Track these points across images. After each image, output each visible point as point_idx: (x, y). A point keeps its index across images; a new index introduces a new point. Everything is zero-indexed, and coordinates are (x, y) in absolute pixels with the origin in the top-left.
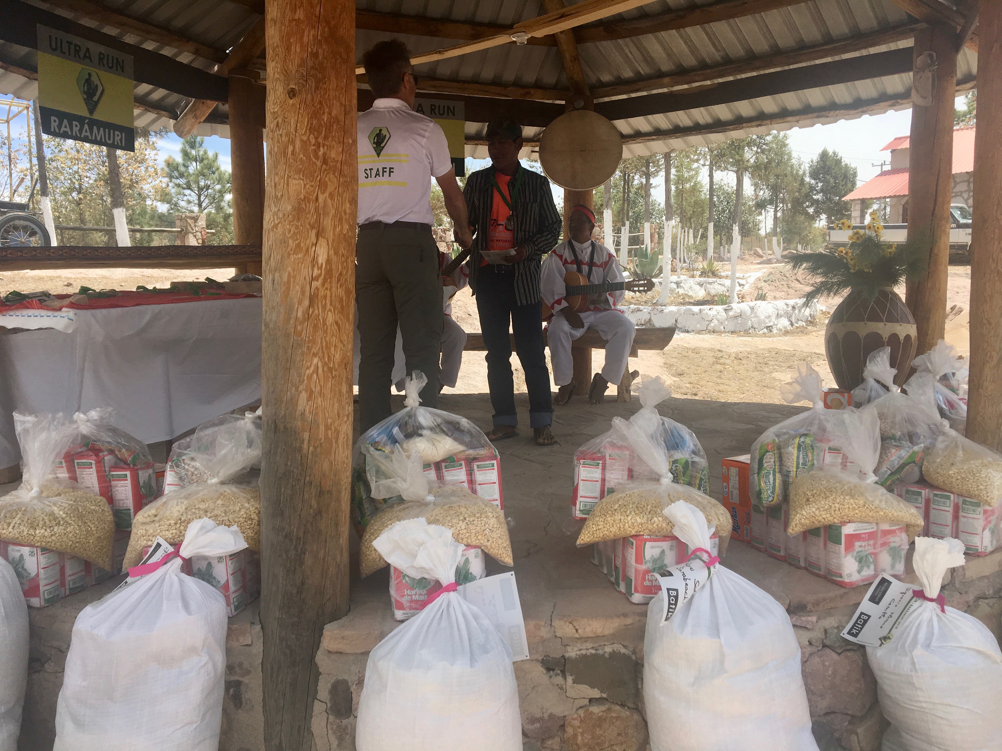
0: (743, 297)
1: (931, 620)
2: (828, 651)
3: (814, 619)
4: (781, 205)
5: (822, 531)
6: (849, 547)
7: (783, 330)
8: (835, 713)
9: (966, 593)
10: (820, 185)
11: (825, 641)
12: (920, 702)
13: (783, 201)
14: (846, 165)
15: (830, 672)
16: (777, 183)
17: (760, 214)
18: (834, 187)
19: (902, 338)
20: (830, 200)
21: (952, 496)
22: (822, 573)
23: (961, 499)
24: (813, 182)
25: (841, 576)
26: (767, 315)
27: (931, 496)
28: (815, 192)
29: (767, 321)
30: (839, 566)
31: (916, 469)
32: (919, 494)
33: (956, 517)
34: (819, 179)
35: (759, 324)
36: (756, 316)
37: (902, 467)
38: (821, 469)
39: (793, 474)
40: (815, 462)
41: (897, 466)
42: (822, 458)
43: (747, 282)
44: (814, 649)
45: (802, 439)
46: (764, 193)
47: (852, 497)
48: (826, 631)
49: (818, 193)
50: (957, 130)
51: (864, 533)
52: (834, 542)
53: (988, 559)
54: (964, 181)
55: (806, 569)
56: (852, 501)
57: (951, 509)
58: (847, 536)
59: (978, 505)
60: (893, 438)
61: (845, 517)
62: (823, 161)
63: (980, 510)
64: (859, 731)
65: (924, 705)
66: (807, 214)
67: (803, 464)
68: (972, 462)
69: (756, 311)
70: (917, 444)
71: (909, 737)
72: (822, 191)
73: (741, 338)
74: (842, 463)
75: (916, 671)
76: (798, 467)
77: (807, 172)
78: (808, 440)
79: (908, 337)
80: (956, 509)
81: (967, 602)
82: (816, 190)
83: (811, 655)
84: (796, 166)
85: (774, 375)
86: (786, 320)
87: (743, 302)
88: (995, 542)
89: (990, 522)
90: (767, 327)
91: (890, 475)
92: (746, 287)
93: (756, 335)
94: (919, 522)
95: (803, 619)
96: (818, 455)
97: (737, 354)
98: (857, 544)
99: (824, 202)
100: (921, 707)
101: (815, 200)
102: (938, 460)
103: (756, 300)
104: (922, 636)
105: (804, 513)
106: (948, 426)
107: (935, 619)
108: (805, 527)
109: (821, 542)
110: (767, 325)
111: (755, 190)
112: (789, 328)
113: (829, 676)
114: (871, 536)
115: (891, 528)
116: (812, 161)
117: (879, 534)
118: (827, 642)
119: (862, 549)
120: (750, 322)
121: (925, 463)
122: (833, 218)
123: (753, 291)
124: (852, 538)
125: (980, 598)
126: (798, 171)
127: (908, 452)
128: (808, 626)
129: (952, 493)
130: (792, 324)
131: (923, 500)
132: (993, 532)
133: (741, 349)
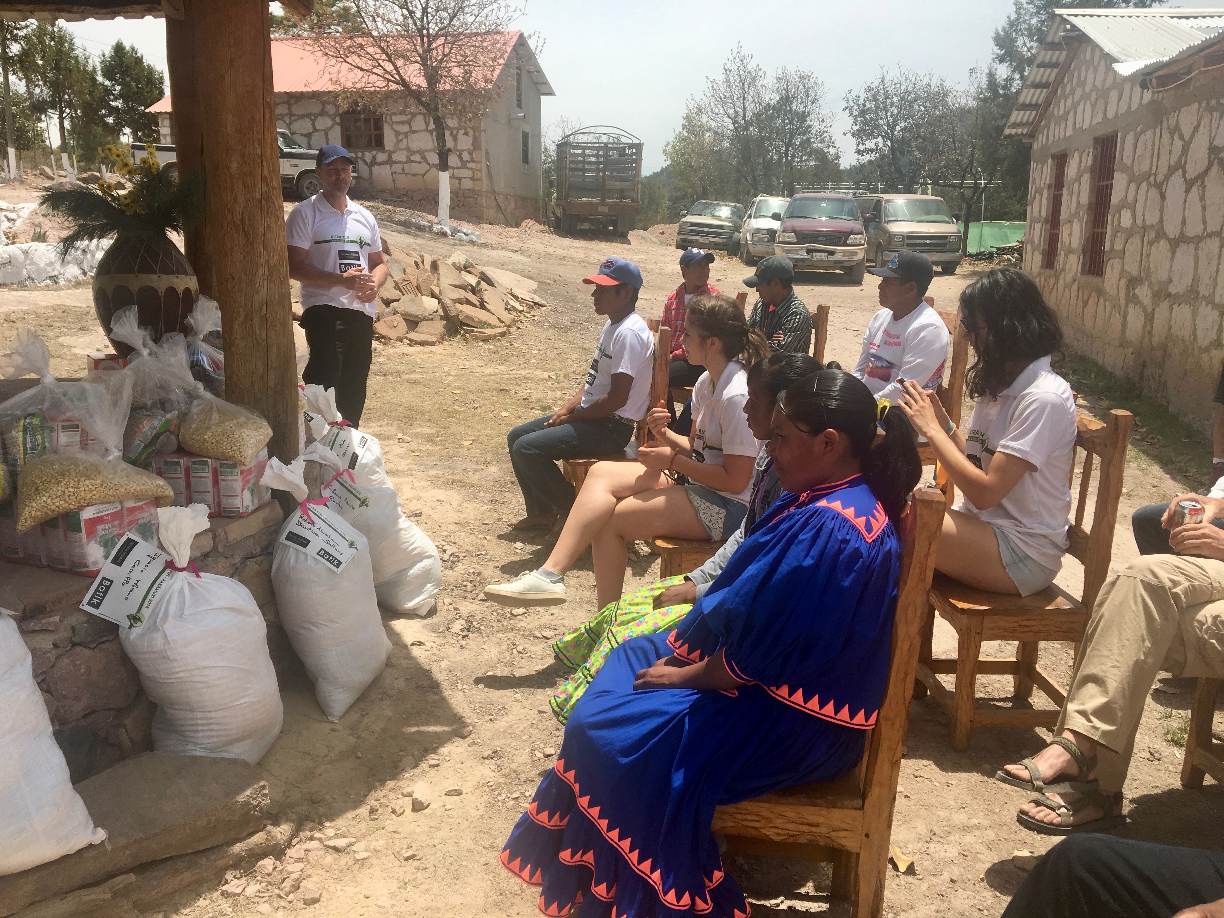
0: (15, 237)
1: (182, 590)
2: (78, 649)
3: (57, 618)
4: (68, 110)
5: (60, 521)
6: (91, 534)
7: (73, 280)
8: (95, 712)
9: (232, 556)
10: (118, 88)
11: (73, 639)
12: (177, 673)
13: (70, 105)
14: (149, 66)
15: (83, 671)
16: (58, 79)
17: (39, 120)
18: (135, 93)
19: (180, 291)
20: (133, 110)
21: (210, 461)
22: (66, 567)
23: (218, 462)
24: (107, 83)
25: (86, 566)
26: (48, 261)
27: (190, 464)
28: (112, 97)
29: (49, 269)
30: (83, 556)
31: (173, 438)
32: (178, 463)
33: (216, 482)
34: (116, 81)
35: (39, 271)
36: (33, 263)
37: (157, 436)
38: (56, 452)
39: (21, 462)
40: (47, 444)
41: (150, 438)
42: (55, 439)
43: (19, 217)
44: (60, 651)
45: (28, 421)
46: (41, 91)
47: (88, 477)
48: (73, 628)
49: (116, 99)
50: (277, 40)
51: (107, 515)
52: (74, 531)
53: (252, 517)
54: (284, 103)
55: (49, 566)
56: (87, 482)
57: (210, 475)
58: (88, 521)
59: (234, 466)
60: (144, 407)
61: (82, 501)
62: (120, 58)
63: (238, 470)
64: (126, 722)
65: (181, 675)
66: (107, 124)
67: (33, 448)
68: (227, 423)
69: (31, 256)
70: (171, 411)
71: (172, 711)
72: (121, 96)
73: (14, 293)
74: (81, 442)
75: (169, 644)
76: (25, 454)
77: (99, 68)
78: (36, 421)
79: (187, 290)
80: (216, 474)
81: (234, 565)
82: (113, 95)
83: (58, 657)
84: (81, 59)
85: (61, 340)
86: (76, 268)
87: (13, 243)
88: (256, 501)
89: (248, 481)
90: (51, 278)
91: (144, 448)
92: (18, 223)
93: (36, 289)
94: (167, 493)
95: (44, 621)
96: (50, 436)
97: (8, 315)
98: (100, 527)
99: (125, 112)
100: (180, 678)
101: (113, 107)
102: (194, 426)
103: (33, 241)
104: (173, 608)
105: (34, 504)
106: (202, 388)
107: (186, 587)
108: (37, 520)
109: (60, 532)
110: (50, 274)
111: (27, 86)
112: (81, 278)
113: (82, 675)
114: (117, 516)
115: (137, 505)
116: (104, 55)
117: (125, 512)
118: (76, 640)
119: (107, 532)
120: (25, 272)
121: (182, 430)
122: (140, 134)
123: (28, 229)
124: (93, 522)
125: (248, 558)
126: (85, 66)
127: (161, 420)
128: (50, 628)
129: (210, 458)
130: (85, 273)
131: (183, 470)
132: (252, 491)
133: (13, 308)
